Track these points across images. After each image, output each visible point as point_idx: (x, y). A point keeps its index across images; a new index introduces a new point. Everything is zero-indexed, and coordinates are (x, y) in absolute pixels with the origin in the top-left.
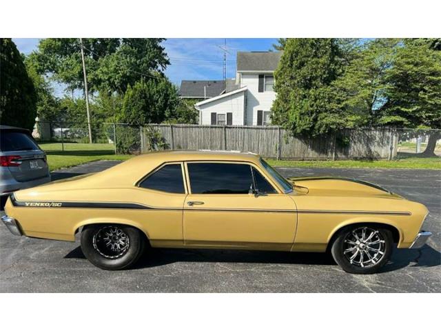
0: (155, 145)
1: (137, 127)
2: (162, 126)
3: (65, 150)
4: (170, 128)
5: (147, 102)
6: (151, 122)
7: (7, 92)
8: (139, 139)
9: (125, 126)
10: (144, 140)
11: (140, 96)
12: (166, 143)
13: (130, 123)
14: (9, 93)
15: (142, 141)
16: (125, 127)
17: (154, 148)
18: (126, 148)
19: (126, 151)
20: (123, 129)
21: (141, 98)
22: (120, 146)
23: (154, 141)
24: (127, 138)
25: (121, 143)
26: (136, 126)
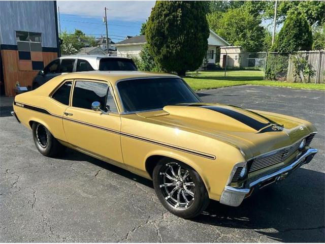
0: (301, 71)
1: (287, 55)
2: (311, 53)
3: (226, 75)
4: (319, 55)
5: (300, 30)
6: (301, 50)
7: (185, 32)
8: (286, 67)
9: (275, 54)
10: (291, 68)
11: (294, 25)
12: (313, 69)
13: (280, 51)
14: (187, 32)
15: (289, 68)
16: (275, 56)
17: (299, 75)
18: (273, 75)
19: (273, 77)
20: (274, 57)
21: (295, 27)
22: (268, 72)
23: (300, 67)
24: (275, 66)
25: (270, 70)
26: (285, 54)
